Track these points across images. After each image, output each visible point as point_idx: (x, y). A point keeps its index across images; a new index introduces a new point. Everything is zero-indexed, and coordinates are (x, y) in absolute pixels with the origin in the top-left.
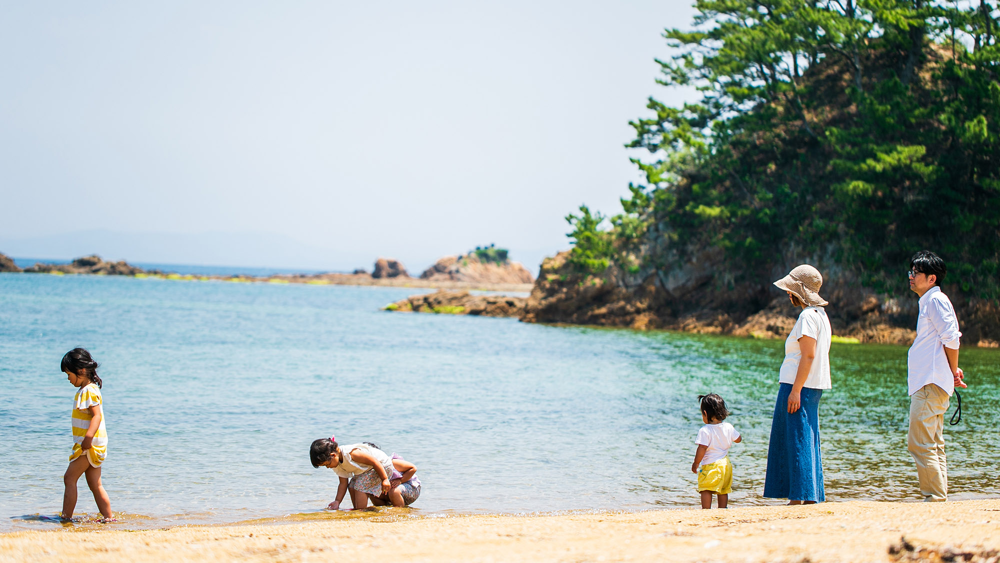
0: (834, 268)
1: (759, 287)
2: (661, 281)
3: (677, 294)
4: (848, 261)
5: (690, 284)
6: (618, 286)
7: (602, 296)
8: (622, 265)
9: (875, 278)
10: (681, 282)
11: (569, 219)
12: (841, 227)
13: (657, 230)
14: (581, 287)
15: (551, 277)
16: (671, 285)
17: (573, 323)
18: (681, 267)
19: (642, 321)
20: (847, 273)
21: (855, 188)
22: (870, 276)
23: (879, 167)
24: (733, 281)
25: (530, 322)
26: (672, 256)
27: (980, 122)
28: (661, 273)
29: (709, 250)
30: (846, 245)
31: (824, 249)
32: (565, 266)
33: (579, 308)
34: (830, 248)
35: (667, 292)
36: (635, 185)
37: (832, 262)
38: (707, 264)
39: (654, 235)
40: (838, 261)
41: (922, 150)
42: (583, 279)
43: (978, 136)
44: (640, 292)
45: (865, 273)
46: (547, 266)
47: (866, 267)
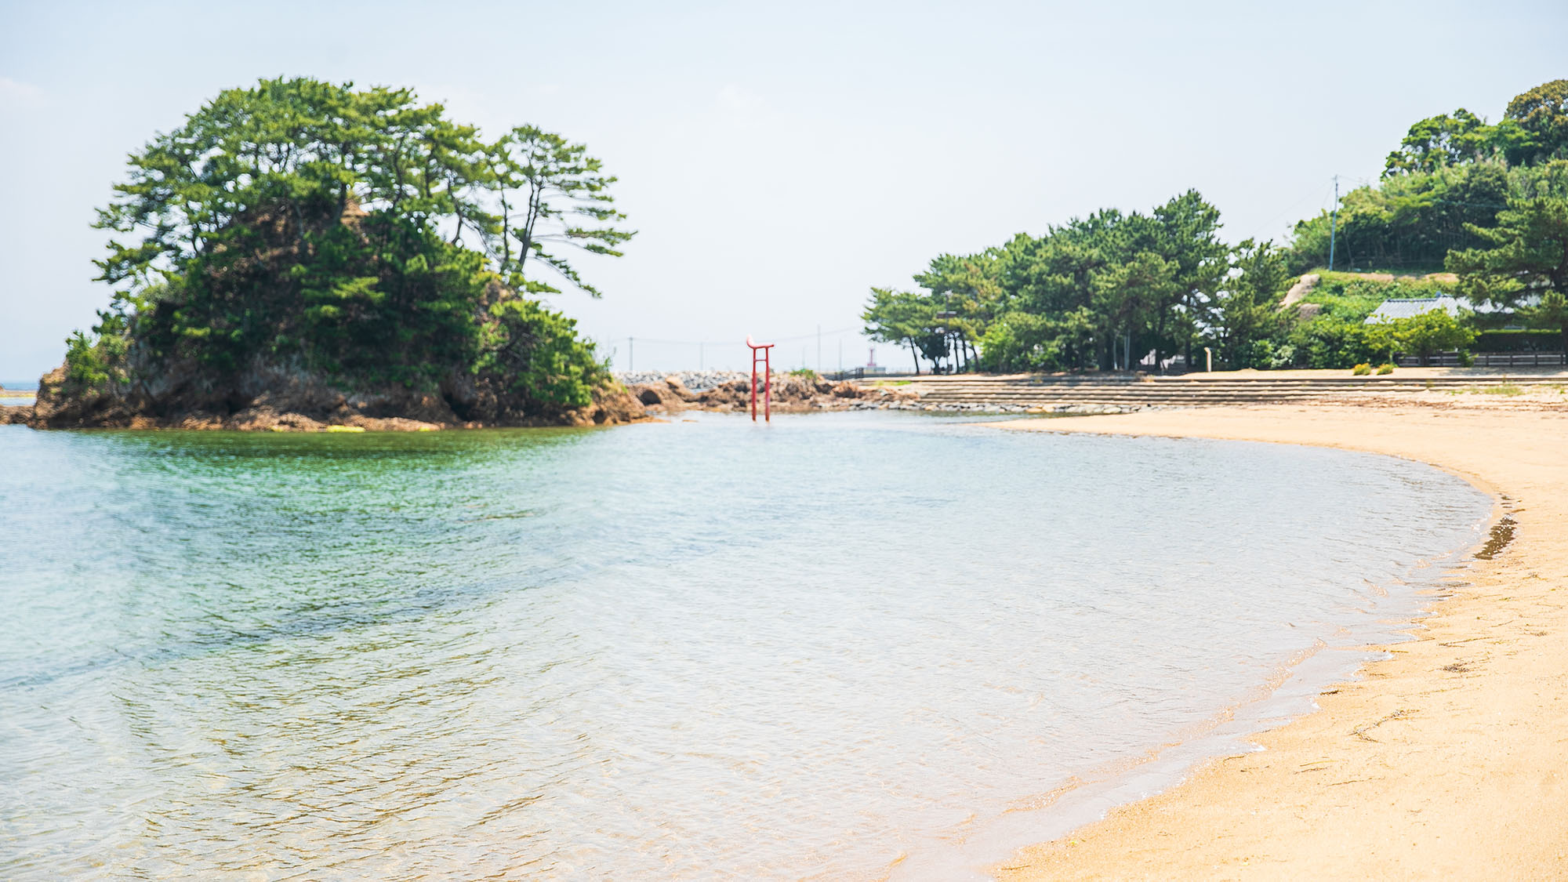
0: (302, 373)
1: (231, 391)
2: (146, 390)
3: (159, 399)
4: (313, 366)
5: (170, 391)
6: (113, 395)
7: (101, 404)
8: (114, 377)
9: (338, 380)
10: (162, 389)
11: (68, 341)
12: (302, 341)
13: (137, 347)
14: (84, 398)
15: (54, 390)
16: (154, 392)
17: (81, 427)
18: (161, 378)
19: (139, 423)
20: (314, 377)
21: (326, 311)
22: (334, 378)
23: (344, 295)
24: (211, 387)
25: (42, 428)
26: (152, 369)
27: (420, 260)
28: (146, 383)
29: (183, 362)
30: (308, 355)
31: (289, 360)
32: (67, 380)
33: (83, 415)
34: (295, 357)
35: (152, 398)
36: (102, 312)
37: (298, 368)
38: (181, 374)
39: (135, 352)
40: (304, 368)
41: (375, 280)
42: (84, 391)
43: (419, 270)
44: (132, 398)
45: (330, 376)
46: (49, 381)
47: (329, 371)
